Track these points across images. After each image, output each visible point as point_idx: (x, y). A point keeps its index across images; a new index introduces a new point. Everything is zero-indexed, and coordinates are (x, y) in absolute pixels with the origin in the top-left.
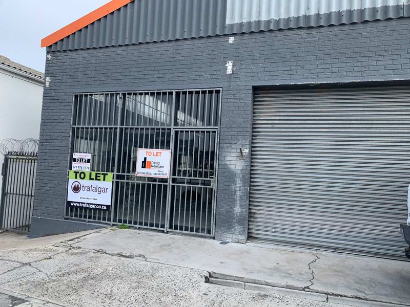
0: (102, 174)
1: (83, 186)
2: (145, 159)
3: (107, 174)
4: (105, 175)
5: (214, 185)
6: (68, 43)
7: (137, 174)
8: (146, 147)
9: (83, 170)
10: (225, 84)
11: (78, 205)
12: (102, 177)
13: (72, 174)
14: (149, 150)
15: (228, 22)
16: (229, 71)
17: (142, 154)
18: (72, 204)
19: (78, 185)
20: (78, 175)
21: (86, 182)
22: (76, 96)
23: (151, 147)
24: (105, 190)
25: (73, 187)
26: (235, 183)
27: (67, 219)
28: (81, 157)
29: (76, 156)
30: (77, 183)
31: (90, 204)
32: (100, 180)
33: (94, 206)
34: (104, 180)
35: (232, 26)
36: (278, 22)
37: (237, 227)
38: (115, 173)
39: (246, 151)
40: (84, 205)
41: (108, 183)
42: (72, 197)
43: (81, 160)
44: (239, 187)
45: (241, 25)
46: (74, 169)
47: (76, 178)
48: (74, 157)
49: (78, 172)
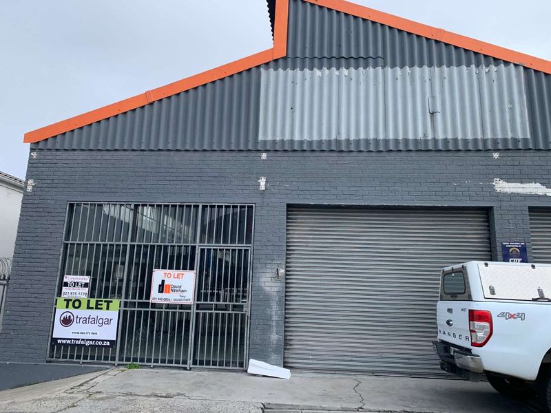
0: (105, 301)
1: (77, 318)
2: (163, 281)
3: (112, 302)
4: (108, 303)
5: (246, 310)
6: (63, 141)
7: (151, 300)
8: (164, 267)
9: (78, 297)
10: (258, 201)
11: (69, 342)
12: (105, 305)
13: (61, 302)
14: (168, 271)
15: (261, 138)
16: (262, 187)
17: (158, 275)
18: (59, 341)
19: (70, 317)
20: (71, 303)
21: (82, 312)
22: (72, 206)
23: (171, 268)
24: (108, 321)
25: (62, 319)
26: (270, 306)
27: (50, 362)
28: (76, 281)
29: (68, 279)
30: (68, 314)
31: (87, 340)
32: (101, 309)
33: (91, 343)
34: (108, 308)
35: (265, 142)
36: (311, 143)
37: (274, 357)
38: (123, 300)
39: (282, 271)
40: (77, 342)
41: (112, 313)
42: (60, 332)
43: (76, 284)
44: (275, 311)
45: (274, 142)
46: (64, 296)
47: (67, 307)
48: (65, 280)
49: (71, 300)
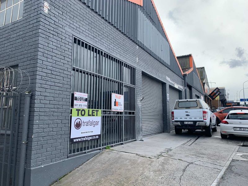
0: (96, 111)
1: (83, 122)
2: (115, 100)
3: (98, 111)
5: (135, 114)
7: (112, 110)
9: (83, 108)
11: (80, 140)
13: (74, 112)
14: (116, 94)
16: (137, 61)
18: (75, 140)
19: (80, 122)
20: (80, 112)
21: (85, 119)
24: (97, 122)
25: (75, 124)
27: (70, 157)
28: (81, 96)
29: (77, 95)
30: (79, 120)
31: (89, 136)
32: (94, 115)
33: (91, 138)
34: (97, 115)
35: (138, 41)
37: (141, 133)
38: (102, 110)
40: (84, 139)
41: (98, 118)
42: (75, 134)
43: (81, 99)
44: (141, 114)
46: (75, 107)
47: (78, 115)
48: (75, 95)
49: (80, 110)
